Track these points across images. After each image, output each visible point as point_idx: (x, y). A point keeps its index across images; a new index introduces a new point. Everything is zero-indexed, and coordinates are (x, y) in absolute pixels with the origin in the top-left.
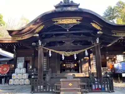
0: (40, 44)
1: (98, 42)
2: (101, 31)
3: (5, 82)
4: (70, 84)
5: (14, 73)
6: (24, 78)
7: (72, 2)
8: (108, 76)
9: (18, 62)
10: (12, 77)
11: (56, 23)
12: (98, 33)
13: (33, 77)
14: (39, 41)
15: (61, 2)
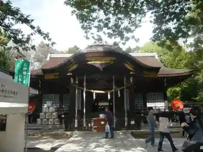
0: (72, 82)
1: (131, 81)
2: (133, 72)
4: (103, 123)
5: (42, 112)
8: (142, 115)
11: (89, 62)
12: (131, 73)
13: (63, 116)
14: (72, 78)
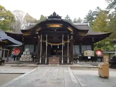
0: (39, 38)
1: (72, 38)
2: (73, 32)
3: (17, 60)
4: (54, 60)
5: (23, 54)
6: (29, 57)
7: (57, 15)
8: (78, 57)
9: (25, 48)
10: (22, 57)
11: (48, 27)
12: (71, 33)
13: (34, 57)
14: (39, 36)
15: (52, 15)
